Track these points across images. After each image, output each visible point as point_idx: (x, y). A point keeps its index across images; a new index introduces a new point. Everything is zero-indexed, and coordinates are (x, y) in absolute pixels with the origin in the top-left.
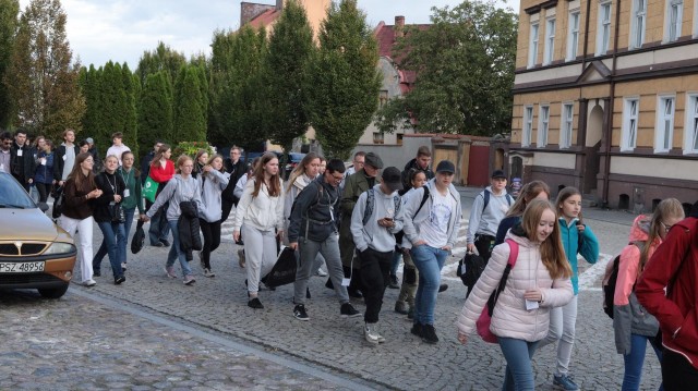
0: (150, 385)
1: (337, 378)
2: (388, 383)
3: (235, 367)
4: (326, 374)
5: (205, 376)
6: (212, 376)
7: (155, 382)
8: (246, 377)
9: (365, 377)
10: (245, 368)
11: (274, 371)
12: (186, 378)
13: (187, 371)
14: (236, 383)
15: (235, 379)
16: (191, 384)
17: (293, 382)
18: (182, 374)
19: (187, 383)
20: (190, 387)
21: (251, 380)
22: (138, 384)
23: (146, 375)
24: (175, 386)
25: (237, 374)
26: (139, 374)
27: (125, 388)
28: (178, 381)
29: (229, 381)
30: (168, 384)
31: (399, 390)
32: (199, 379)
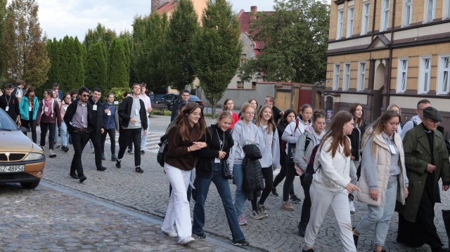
0: (93, 244)
1: (213, 240)
3: (148, 233)
5: (128, 238)
6: (132, 239)
7: (96, 242)
8: (154, 239)
10: (154, 233)
12: (116, 240)
13: (117, 236)
14: (148, 243)
15: (148, 241)
16: (120, 243)
18: (114, 237)
19: (116, 243)
20: (118, 246)
21: (158, 241)
22: (85, 244)
23: (90, 238)
24: (109, 245)
25: (149, 237)
26: (86, 238)
27: (76, 246)
28: (111, 242)
29: (144, 242)
30: (105, 244)
31: (254, 247)
32: (125, 240)
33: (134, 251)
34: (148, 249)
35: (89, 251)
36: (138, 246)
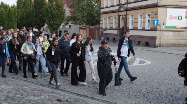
0: (12, 98)
1: (64, 93)
2: (78, 93)
3: (35, 91)
4: (61, 92)
5: (27, 94)
6: (29, 94)
8: (39, 94)
9: (72, 92)
10: (38, 91)
11: (46, 92)
12: (22, 95)
13: (22, 93)
14: (36, 96)
15: (36, 95)
16: (24, 97)
17: (52, 94)
18: (20, 94)
19: (22, 96)
20: (23, 98)
21: (40, 95)
22: (8, 98)
23: (10, 95)
24: (19, 98)
25: (36, 93)
26: (8, 95)
27: (5, 99)
28: (20, 96)
29: (34, 95)
30: (17, 97)
31: (81, 95)
32: (26, 95)
33: (31, 100)
34: (36, 98)
35: (11, 101)
36: (32, 97)
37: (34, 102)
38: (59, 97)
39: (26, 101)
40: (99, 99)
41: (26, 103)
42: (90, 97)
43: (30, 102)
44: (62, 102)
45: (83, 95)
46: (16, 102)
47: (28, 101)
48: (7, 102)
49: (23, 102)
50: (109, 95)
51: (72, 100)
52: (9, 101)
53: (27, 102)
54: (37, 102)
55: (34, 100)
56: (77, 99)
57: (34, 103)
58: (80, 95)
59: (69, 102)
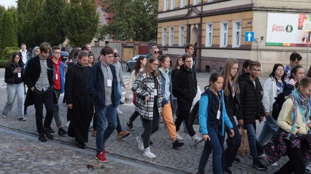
0: (10, 163)
2: (121, 155)
3: (50, 152)
4: (92, 152)
5: (36, 157)
6: (39, 157)
7: (13, 161)
8: (56, 156)
9: (111, 152)
10: (54, 152)
11: (68, 153)
12: (27, 158)
13: (27, 155)
15: (51, 158)
16: (31, 161)
17: (78, 157)
18: (25, 156)
19: (28, 161)
20: (30, 162)
21: (58, 158)
22: (5, 163)
23: (8, 158)
24: (23, 163)
25: (51, 155)
26: (4, 158)
28: (24, 160)
29: (48, 158)
30: (19, 162)
31: (127, 158)
32: (34, 158)
33: (42, 166)
34: (52, 163)
35: (9, 168)
36: (44, 162)
37: (49, 170)
38: (90, 161)
39: (34, 167)
40: (157, 164)
41: (34, 171)
42: (141, 161)
43: (41, 170)
44: (94, 169)
45: (130, 158)
46: (18, 170)
47: (39, 169)
48: (3, 170)
49: (30, 170)
50: (172, 158)
51: (111, 167)
52: (5, 168)
53: (36, 169)
54: (52, 170)
55: (49, 167)
56: (120, 163)
57: (48, 172)
58: (125, 157)
59: (107, 169)
